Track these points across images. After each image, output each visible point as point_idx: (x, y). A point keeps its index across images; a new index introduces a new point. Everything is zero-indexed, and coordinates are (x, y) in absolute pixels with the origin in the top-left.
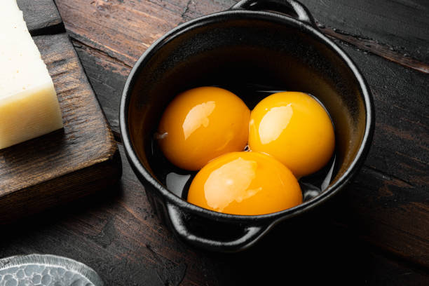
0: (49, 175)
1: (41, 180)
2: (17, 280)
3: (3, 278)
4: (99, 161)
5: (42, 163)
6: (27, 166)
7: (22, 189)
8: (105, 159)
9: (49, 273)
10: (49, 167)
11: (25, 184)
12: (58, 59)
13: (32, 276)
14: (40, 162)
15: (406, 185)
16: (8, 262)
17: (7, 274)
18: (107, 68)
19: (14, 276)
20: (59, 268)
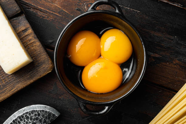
0: (32, 81)
1: (29, 83)
2: (29, 116)
3: (24, 116)
4: (48, 72)
5: (29, 76)
6: (23, 78)
7: (24, 88)
8: (50, 71)
9: (39, 112)
10: (31, 78)
11: (24, 86)
12: (24, 29)
13: (34, 114)
14: (27, 76)
15: (159, 56)
16: (25, 110)
17: (25, 115)
18: (41, 18)
19: (28, 115)
20: (42, 110)
